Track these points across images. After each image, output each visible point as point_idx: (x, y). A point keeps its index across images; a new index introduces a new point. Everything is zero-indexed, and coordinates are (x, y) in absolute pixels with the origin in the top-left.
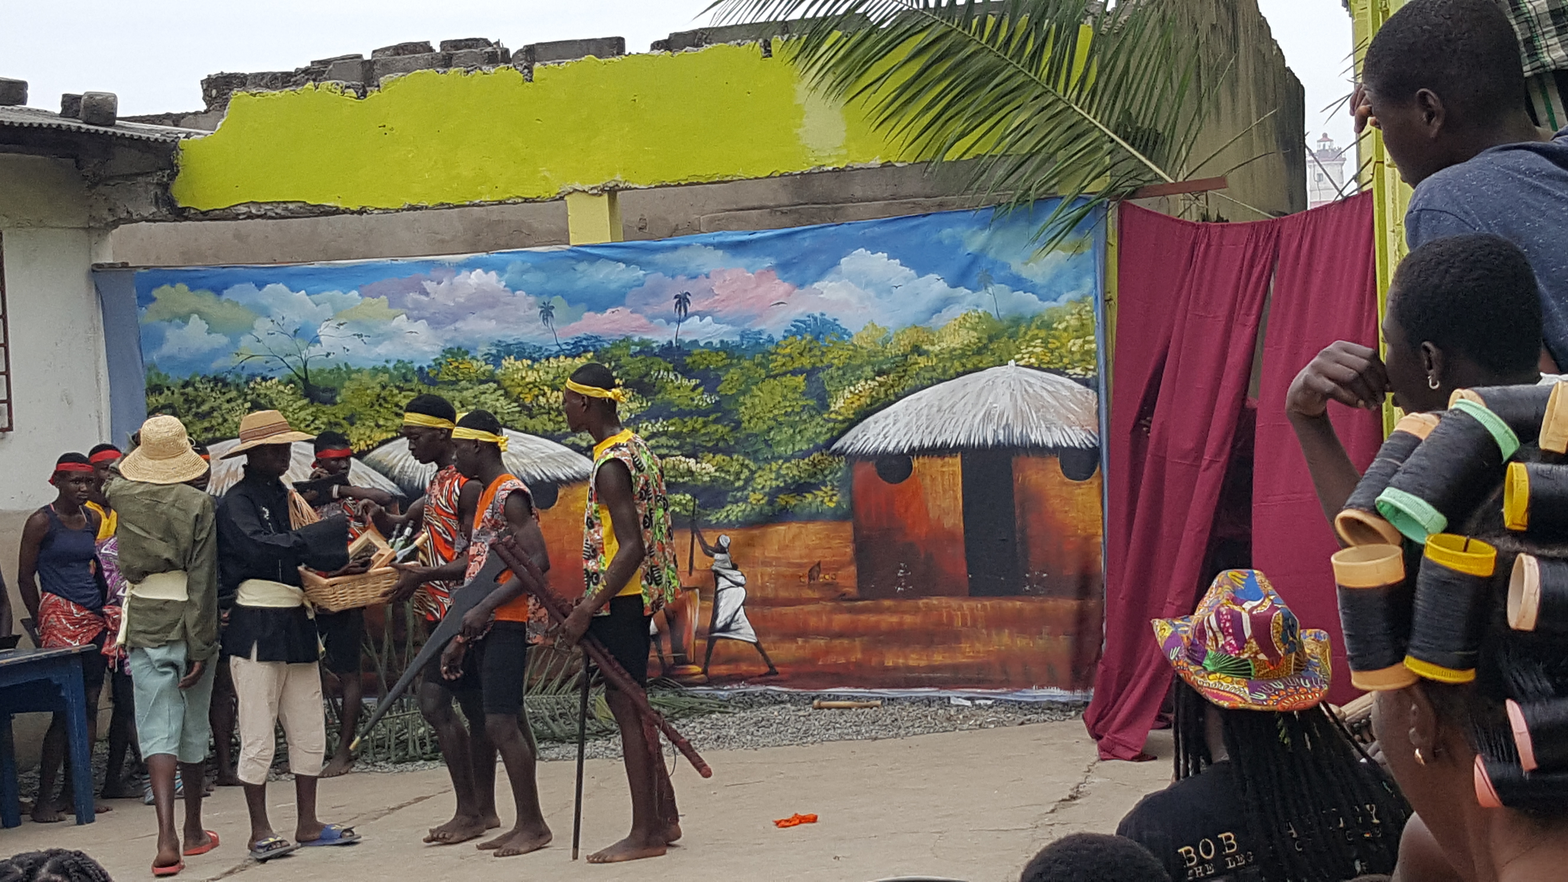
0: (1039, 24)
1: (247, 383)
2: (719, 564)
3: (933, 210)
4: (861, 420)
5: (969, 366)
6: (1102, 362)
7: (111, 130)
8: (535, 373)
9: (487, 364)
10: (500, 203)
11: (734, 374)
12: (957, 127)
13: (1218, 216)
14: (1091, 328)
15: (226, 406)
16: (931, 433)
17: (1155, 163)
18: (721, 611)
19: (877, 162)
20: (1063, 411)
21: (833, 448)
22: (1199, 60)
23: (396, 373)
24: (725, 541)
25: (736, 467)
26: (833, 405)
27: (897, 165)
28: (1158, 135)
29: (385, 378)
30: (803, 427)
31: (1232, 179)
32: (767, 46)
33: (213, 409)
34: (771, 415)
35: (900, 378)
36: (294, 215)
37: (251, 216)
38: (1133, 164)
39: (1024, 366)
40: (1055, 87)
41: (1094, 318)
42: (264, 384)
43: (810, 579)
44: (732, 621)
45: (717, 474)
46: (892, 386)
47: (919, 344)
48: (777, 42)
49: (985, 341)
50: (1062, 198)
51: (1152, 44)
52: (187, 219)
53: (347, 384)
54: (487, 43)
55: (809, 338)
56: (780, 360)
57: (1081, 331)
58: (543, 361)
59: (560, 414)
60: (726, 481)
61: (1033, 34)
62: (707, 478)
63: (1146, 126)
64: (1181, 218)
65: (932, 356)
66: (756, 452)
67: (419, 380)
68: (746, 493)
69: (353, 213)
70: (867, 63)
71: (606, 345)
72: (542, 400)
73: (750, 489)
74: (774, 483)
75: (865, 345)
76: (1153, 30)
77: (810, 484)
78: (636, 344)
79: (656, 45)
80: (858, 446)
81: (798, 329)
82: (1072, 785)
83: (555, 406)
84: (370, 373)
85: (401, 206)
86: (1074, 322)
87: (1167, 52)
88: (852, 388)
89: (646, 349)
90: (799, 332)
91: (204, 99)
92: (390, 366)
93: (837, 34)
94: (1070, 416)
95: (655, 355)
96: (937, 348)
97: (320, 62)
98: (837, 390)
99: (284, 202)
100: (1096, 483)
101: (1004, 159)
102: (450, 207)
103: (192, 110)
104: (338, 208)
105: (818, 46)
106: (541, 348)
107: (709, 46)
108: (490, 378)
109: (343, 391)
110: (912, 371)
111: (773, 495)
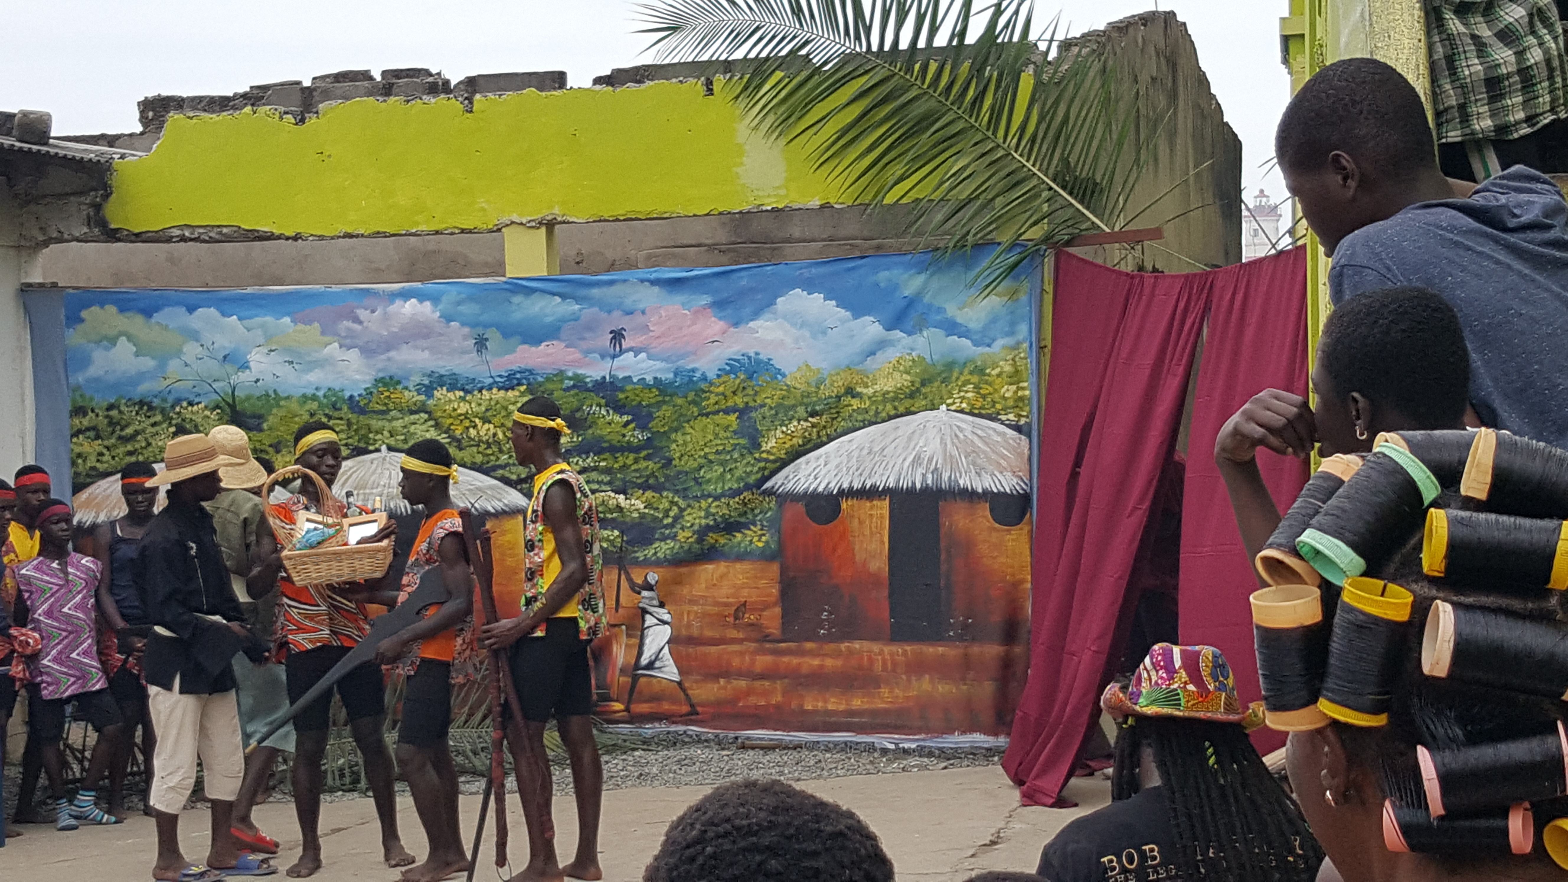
0: (980, 71)
1: (173, 407)
2: (647, 601)
3: (870, 253)
4: (793, 461)
5: (901, 409)
6: (1035, 410)
7: (44, 149)
8: (467, 405)
9: (419, 394)
10: (437, 233)
11: (666, 411)
12: (896, 170)
13: (1154, 267)
14: (1025, 375)
15: (150, 429)
16: (861, 475)
17: (1091, 212)
18: (646, 649)
19: (816, 203)
20: (993, 456)
21: (764, 487)
22: (1138, 111)
23: (325, 401)
24: (653, 578)
25: (665, 505)
26: (764, 444)
27: (836, 206)
28: (1096, 184)
29: (314, 406)
30: (733, 466)
31: (1169, 231)
32: (709, 84)
33: (137, 433)
34: (702, 453)
35: (833, 419)
36: (228, 239)
37: (183, 239)
38: (1070, 212)
39: (955, 411)
40: (995, 133)
41: (1028, 364)
42: (190, 408)
43: (736, 618)
44: (657, 658)
45: (647, 511)
46: (825, 427)
47: (852, 386)
48: (719, 80)
49: (917, 385)
50: (999, 244)
51: (1093, 93)
52: (119, 240)
53: (275, 411)
54: (428, 73)
55: (742, 377)
56: (713, 399)
57: (1015, 377)
58: (476, 393)
59: (489, 446)
60: (654, 518)
61: (975, 80)
62: (635, 515)
63: (1084, 174)
64: (1116, 268)
65: (865, 398)
66: (685, 489)
67: (349, 408)
68: (674, 530)
69: (287, 238)
70: (808, 105)
71: (540, 379)
72: (473, 432)
73: (679, 526)
74: (703, 522)
75: (798, 386)
76: (1093, 81)
77: (739, 523)
78: (570, 379)
79: (598, 81)
80: (790, 485)
81: (732, 368)
82: (993, 830)
83: (484, 439)
84: (298, 402)
85: (337, 233)
86: (1008, 368)
87: (1107, 102)
88: (784, 429)
89: (579, 384)
90: (733, 370)
91: (140, 120)
92: (320, 394)
93: (779, 74)
94: (1002, 461)
95: (588, 390)
96: (870, 391)
97: (259, 87)
98: (769, 430)
99: (219, 226)
100: (1026, 529)
101: (942, 203)
102: (385, 235)
103: (127, 132)
104: (273, 234)
105: (759, 87)
106: (474, 379)
107: (651, 83)
108: (422, 409)
109: (271, 418)
110: (845, 413)
111: (702, 533)
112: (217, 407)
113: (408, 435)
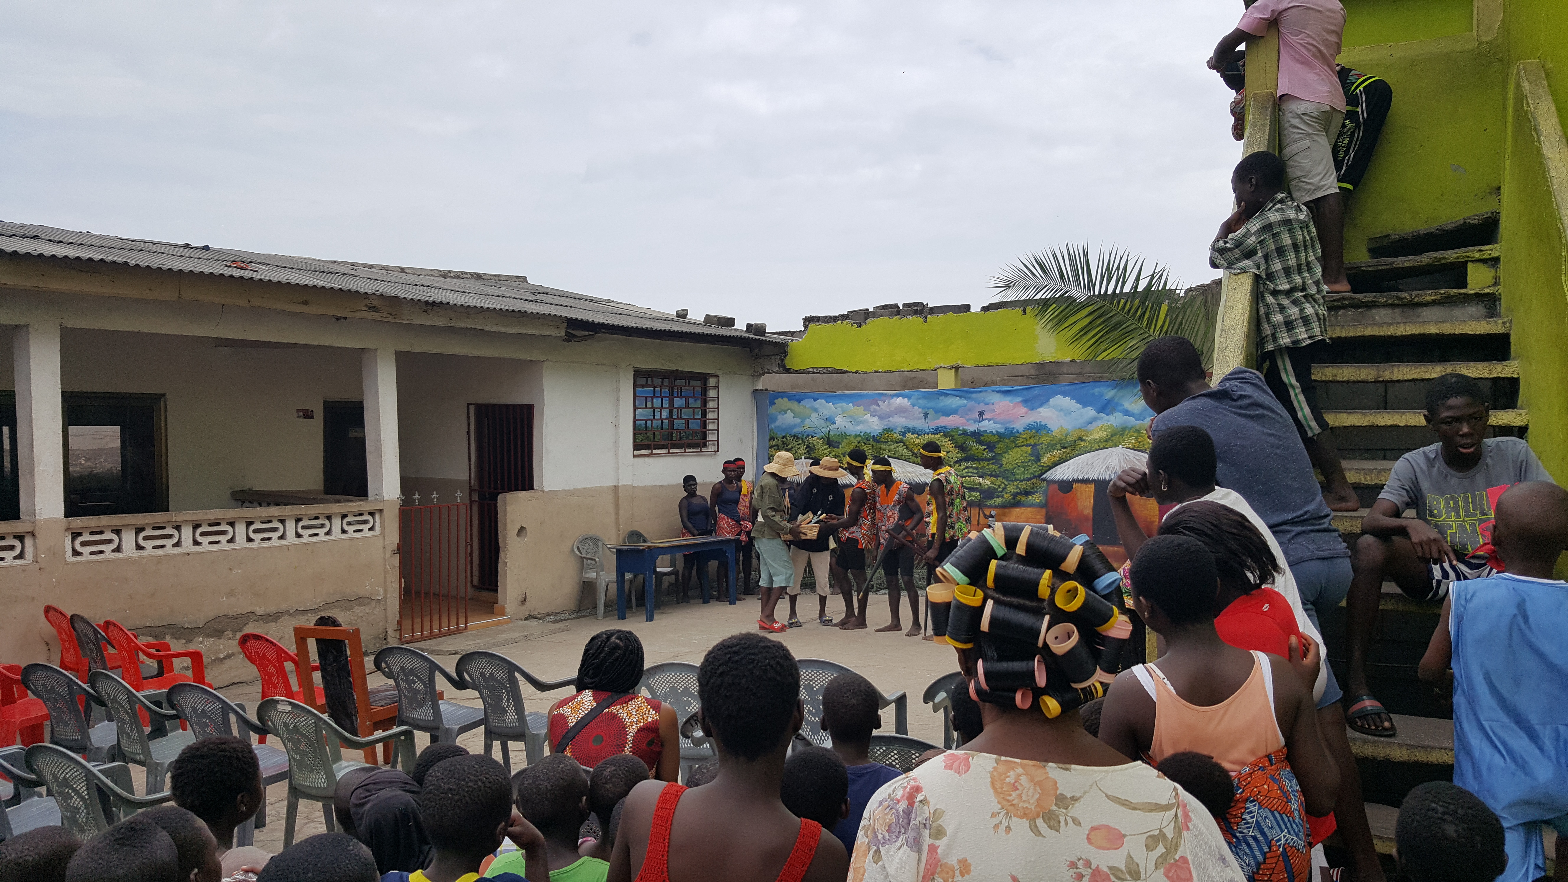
1: (805, 438)
2: (991, 522)
3: (1092, 380)
4: (1054, 467)
5: (1102, 446)
7: (763, 338)
9: (900, 435)
10: (912, 370)
11: (1001, 445)
12: (1103, 346)
15: (797, 446)
16: (1083, 474)
19: (1069, 359)
21: (1042, 477)
23: (865, 437)
24: (993, 513)
25: (999, 483)
26: (1042, 460)
27: (1077, 361)
30: (1029, 468)
32: (1024, 310)
33: (792, 448)
34: (1016, 462)
35: (1072, 450)
36: (830, 373)
37: (813, 372)
39: (1126, 448)
40: (1149, 331)
42: (811, 439)
45: (991, 485)
46: (1068, 453)
47: (1081, 436)
48: (1029, 309)
49: (1109, 437)
52: (789, 373)
53: (844, 440)
54: (922, 304)
55: (1034, 431)
56: (1021, 440)
60: (994, 489)
61: (1141, 307)
62: (986, 487)
65: (1086, 441)
66: (1008, 477)
67: (872, 440)
68: (1003, 493)
69: (853, 373)
70: (1067, 318)
71: (950, 430)
73: (1005, 492)
74: (1015, 490)
75: (1057, 436)
77: (1030, 492)
78: (962, 430)
79: (983, 308)
80: (1052, 477)
81: (1029, 428)
84: (855, 436)
88: (1051, 453)
89: (965, 433)
91: (803, 326)
92: (862, 434)
93: (1055, 306)
95: (969, 435)
96: (1089, 439)
97: (851, 312)
98: (1045, 454)
99: (827, 367)
101: (1122, 360)
102: (891, 372)
103: (799, 330)
104: (847, 371)
105: (1046, 310)
107: (1001, 310)
108: (901, 441)
109: (843, 444)
110: (1078, 447)
111: (1015, 495)
112: (822, 438)
113: (896, 452)
